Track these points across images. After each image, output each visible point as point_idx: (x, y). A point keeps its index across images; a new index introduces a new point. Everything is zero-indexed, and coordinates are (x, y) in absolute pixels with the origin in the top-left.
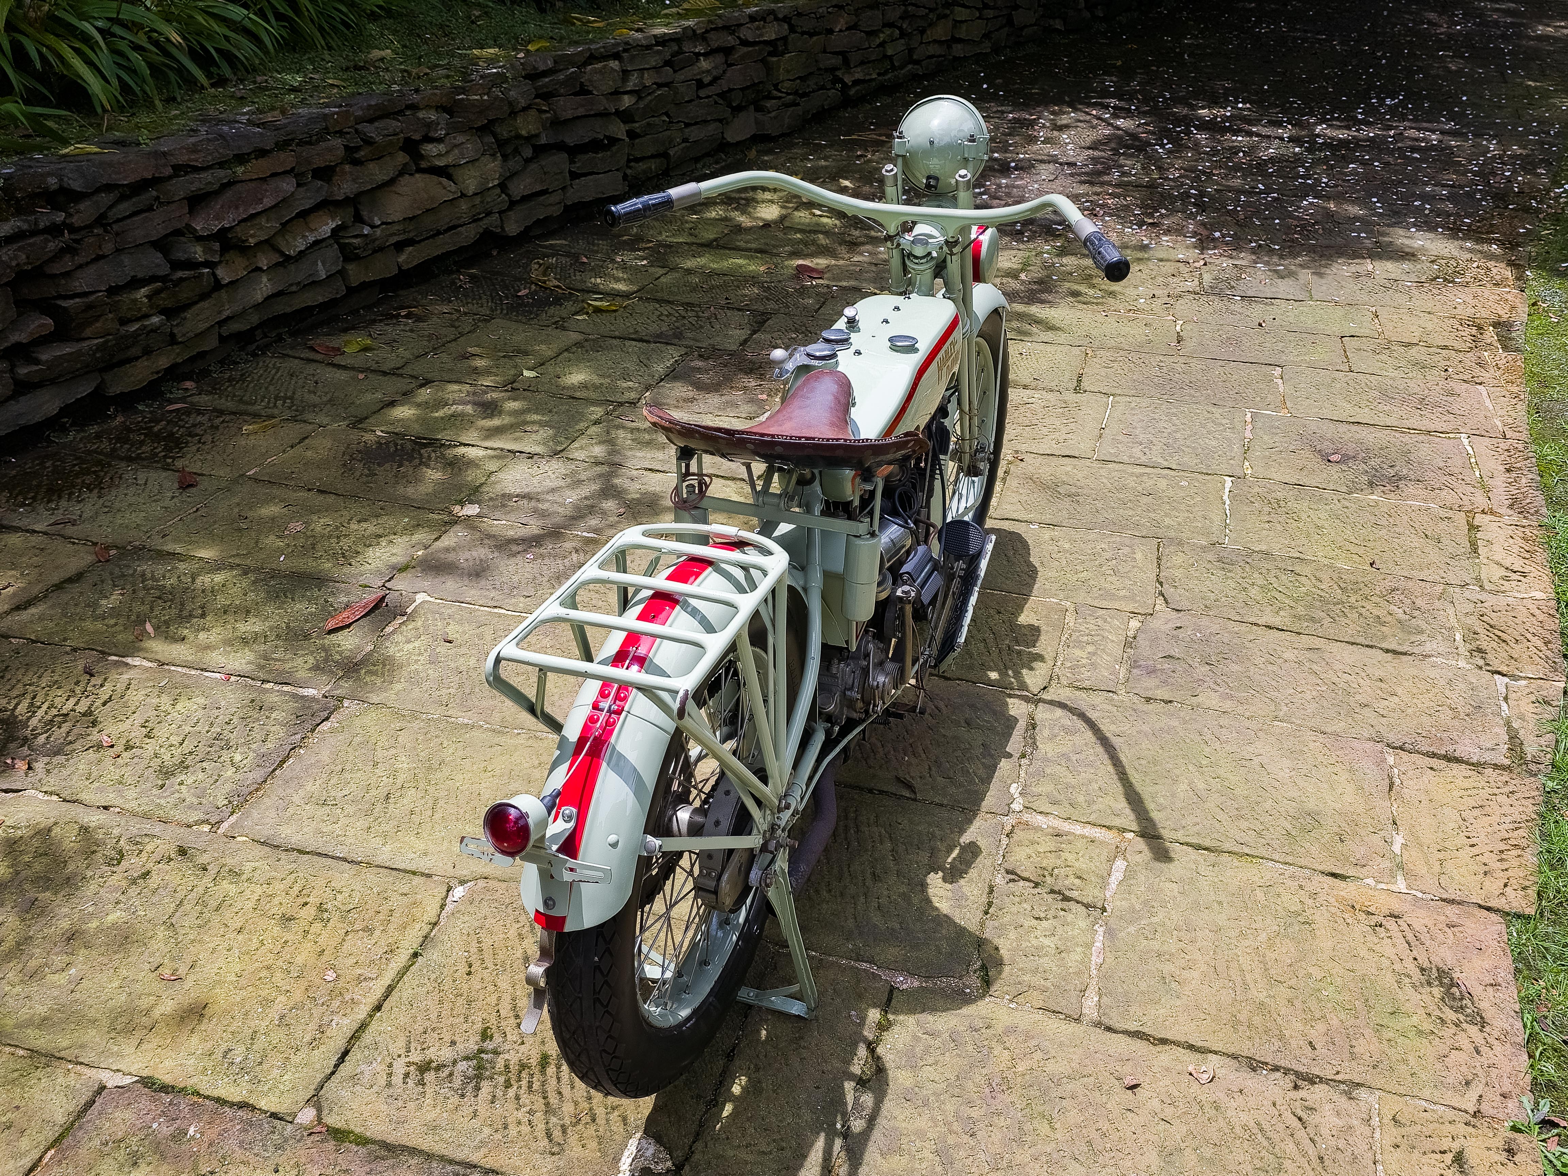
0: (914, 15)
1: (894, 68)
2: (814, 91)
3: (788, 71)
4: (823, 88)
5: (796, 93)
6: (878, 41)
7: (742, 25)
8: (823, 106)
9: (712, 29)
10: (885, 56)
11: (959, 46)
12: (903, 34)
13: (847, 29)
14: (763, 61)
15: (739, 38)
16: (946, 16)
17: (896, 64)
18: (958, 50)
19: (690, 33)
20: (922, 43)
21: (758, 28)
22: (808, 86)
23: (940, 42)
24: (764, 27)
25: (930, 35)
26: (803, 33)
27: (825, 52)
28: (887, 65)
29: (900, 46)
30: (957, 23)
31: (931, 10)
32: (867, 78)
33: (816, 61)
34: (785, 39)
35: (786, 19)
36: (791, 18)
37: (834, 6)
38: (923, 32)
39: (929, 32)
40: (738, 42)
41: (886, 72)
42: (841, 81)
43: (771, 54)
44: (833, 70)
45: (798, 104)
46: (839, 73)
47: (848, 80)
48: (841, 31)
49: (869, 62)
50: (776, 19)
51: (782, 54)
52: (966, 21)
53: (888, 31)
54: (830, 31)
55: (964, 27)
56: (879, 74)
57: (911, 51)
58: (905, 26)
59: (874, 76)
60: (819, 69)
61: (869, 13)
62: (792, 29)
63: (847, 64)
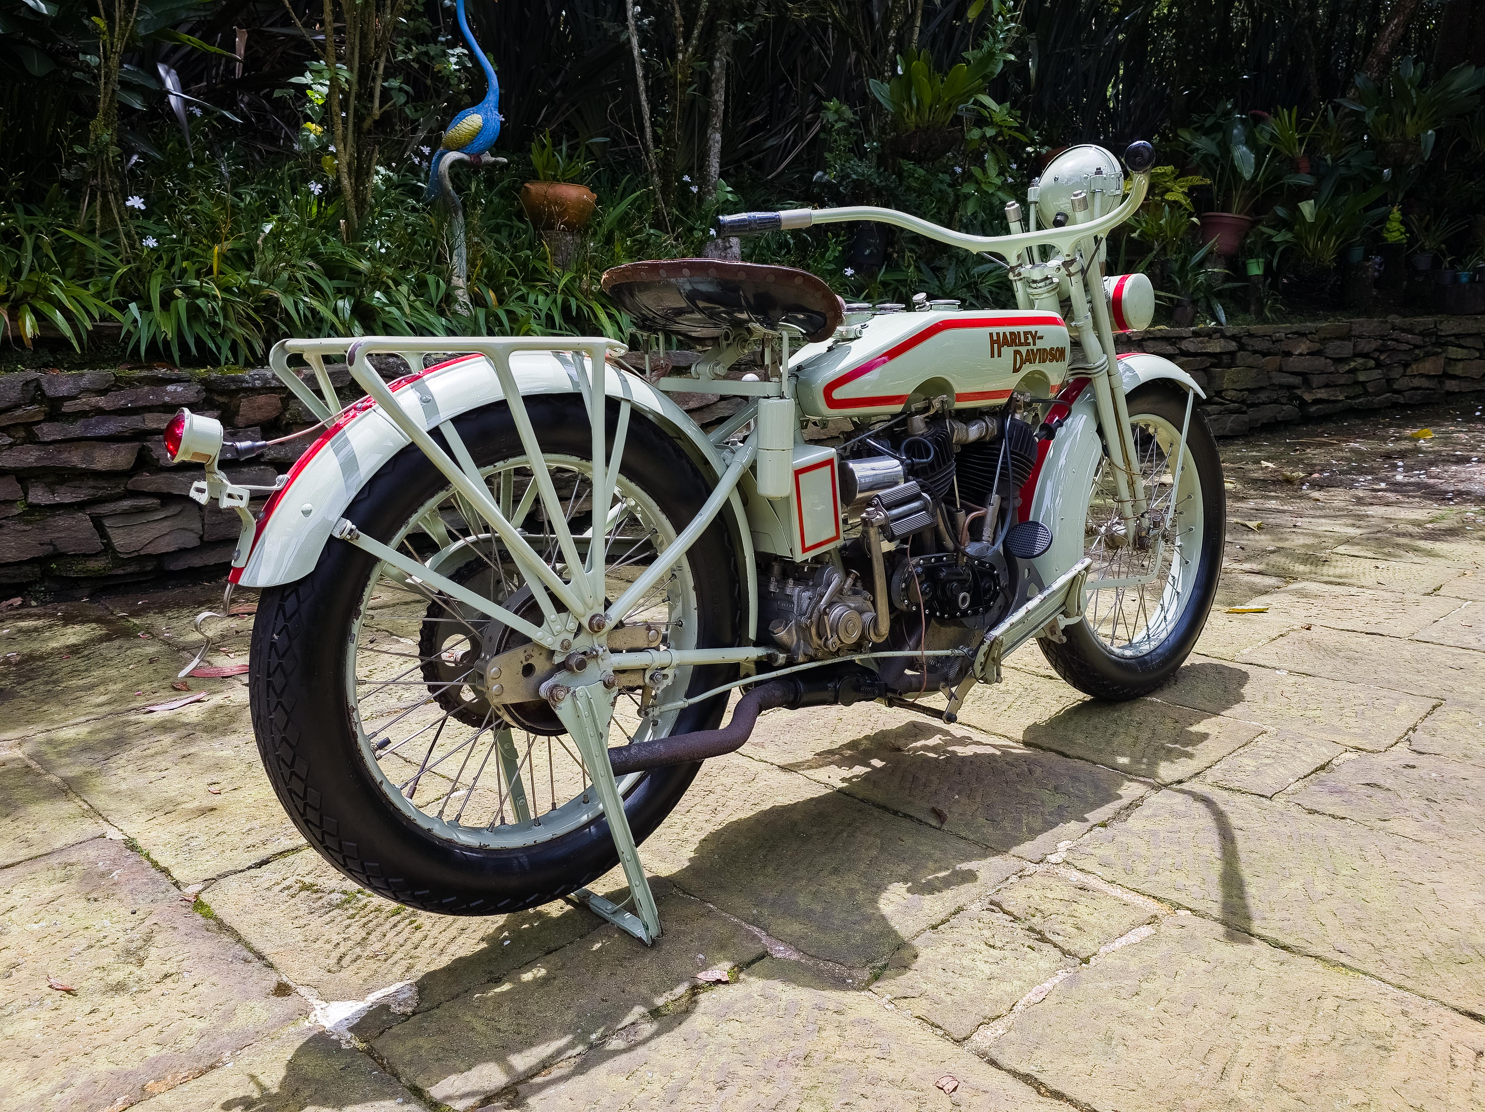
0: (1394, 349)
1: (1366, 393)
2: (1264, 403)
3: (1234, 382)
4: (1276, 402)
5: (1243, 402)
6: (1347, 368)
7: (1184, 338)
8: (1275, 417)
9: (1149, 339)
10: (1357, 383)
11: (1453, 382)
12: (1379, 365)
13: (1308, 354)
14: (1205, 370)
15: (1179, 349)
16: (1436, 354)
17: (1370, 390)
18: (1452, 385)
19: (1125, 339)
20: (1404, 375)
21: (1201, 342)
22: (1259, 398)
23: (1428, 377)
24: (1208, 342)
25: (1414, 368)
26: (1255, 352)
27: (1281, 371)
28: (1359, 390)
29: (1377, 374)
30: (1450, 361)
31: (1416, 347)
32: (1332, 398)
33: (1270, 378)
34: (1232, 354)
35: (1233, 337)
36: (1241, 338)
37: (1293, 333)
38: (1406, 365)
39: (1414, 367)
40: (1177, 352)
41: (1358, 396)
42: (1300, 398)
43: (1213, 365)
44: (1291, 387)
45: (1245, 413)
46: (1298, 392)
47: (1308, 397)
48: (1301, 355)
49: (1336, 386)
50: (1223, 336)
51: (1229, 367)
52: (1461, 360)
53: (1360, 360)
54: (1289, 354)
55: (1460, 365)
56: (1347, 398)
57: (1389, 381)
58: (1382, 358)
59: (1341, 398)
60: (1274, 385)
61: (1338, 343)
62: (1242, 347)
63: (1307, 383)
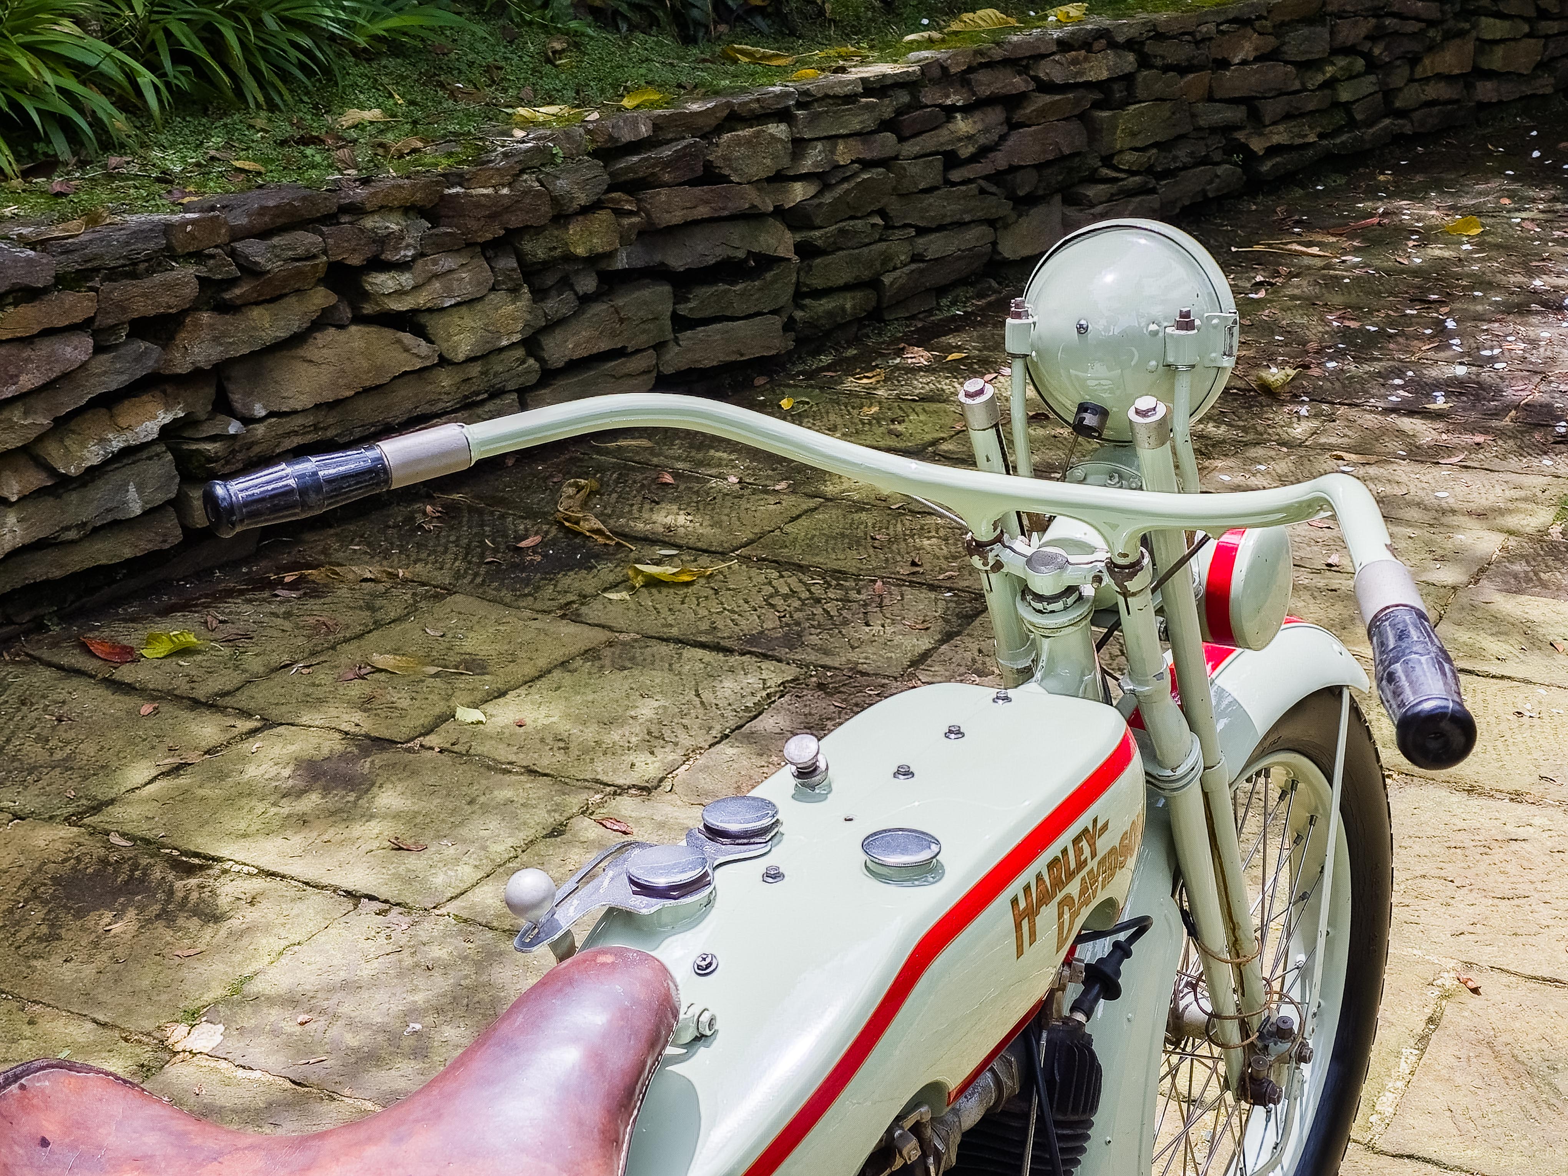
0: (1396, 33)
1: (1352, 124)
2: (1185, 168)
3: (1133, 134)
4: (1205, 161)
5: (1149, 170)
6: (1320, 78)
7: (1043, 56)
8: (1204, 192)
9: (982, 65)
10: (1336, 105)
11: (1489, 85)
12: (1372, 66)
13: (1257, 59)
14: (1083, 117)
15: (1036, 79)
16: (1461, 34)
17: (1359, 117)
18: (1486, 91)
19: (936, 72)
20: (1412, 80)
21: (1075, 62)
22: (1175, 159)
23: (1449, 78)
24: (1086, 59)
25: (1429, 65)
26: (1166, 69)
27: (1211, 99)
28: (1340, 118)
29: (1368, 84)
30: (1485, 45)
31: (1431, 23)
32: (1298, 141)
33: (1193, 116)
34: (1128, 79)
35: (1131, 45)
36: (1142, 43)
37: (1230, 21)
38: (1414, 60)
39: (1427, 62)
40: (1032, 85)
41: (1338, 131)
42: (1244, 148)
43: (1098, 105)
44: (1228, 129)
45: (1153, 191)
46: (1241, 136)
47: (1257, 145)
48: (1244, 62)
49: (1302, 115)
50: (1113, 45)
51: (1123, 105)
52: (1502, 41)
53: (1342, 62)
54: (1223, 64)
55: (1499, 52)
56: (1321, 136)
57: (1388, 94)
58: (1377, 51)
59: (1312, 138)
60: (1200, 129)
61: (1305, 31)
62: (1144, 62)
63: (1255, 119)
